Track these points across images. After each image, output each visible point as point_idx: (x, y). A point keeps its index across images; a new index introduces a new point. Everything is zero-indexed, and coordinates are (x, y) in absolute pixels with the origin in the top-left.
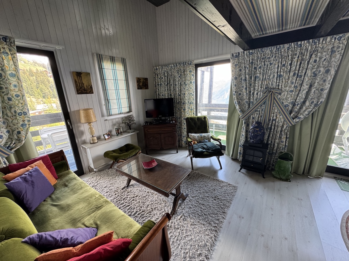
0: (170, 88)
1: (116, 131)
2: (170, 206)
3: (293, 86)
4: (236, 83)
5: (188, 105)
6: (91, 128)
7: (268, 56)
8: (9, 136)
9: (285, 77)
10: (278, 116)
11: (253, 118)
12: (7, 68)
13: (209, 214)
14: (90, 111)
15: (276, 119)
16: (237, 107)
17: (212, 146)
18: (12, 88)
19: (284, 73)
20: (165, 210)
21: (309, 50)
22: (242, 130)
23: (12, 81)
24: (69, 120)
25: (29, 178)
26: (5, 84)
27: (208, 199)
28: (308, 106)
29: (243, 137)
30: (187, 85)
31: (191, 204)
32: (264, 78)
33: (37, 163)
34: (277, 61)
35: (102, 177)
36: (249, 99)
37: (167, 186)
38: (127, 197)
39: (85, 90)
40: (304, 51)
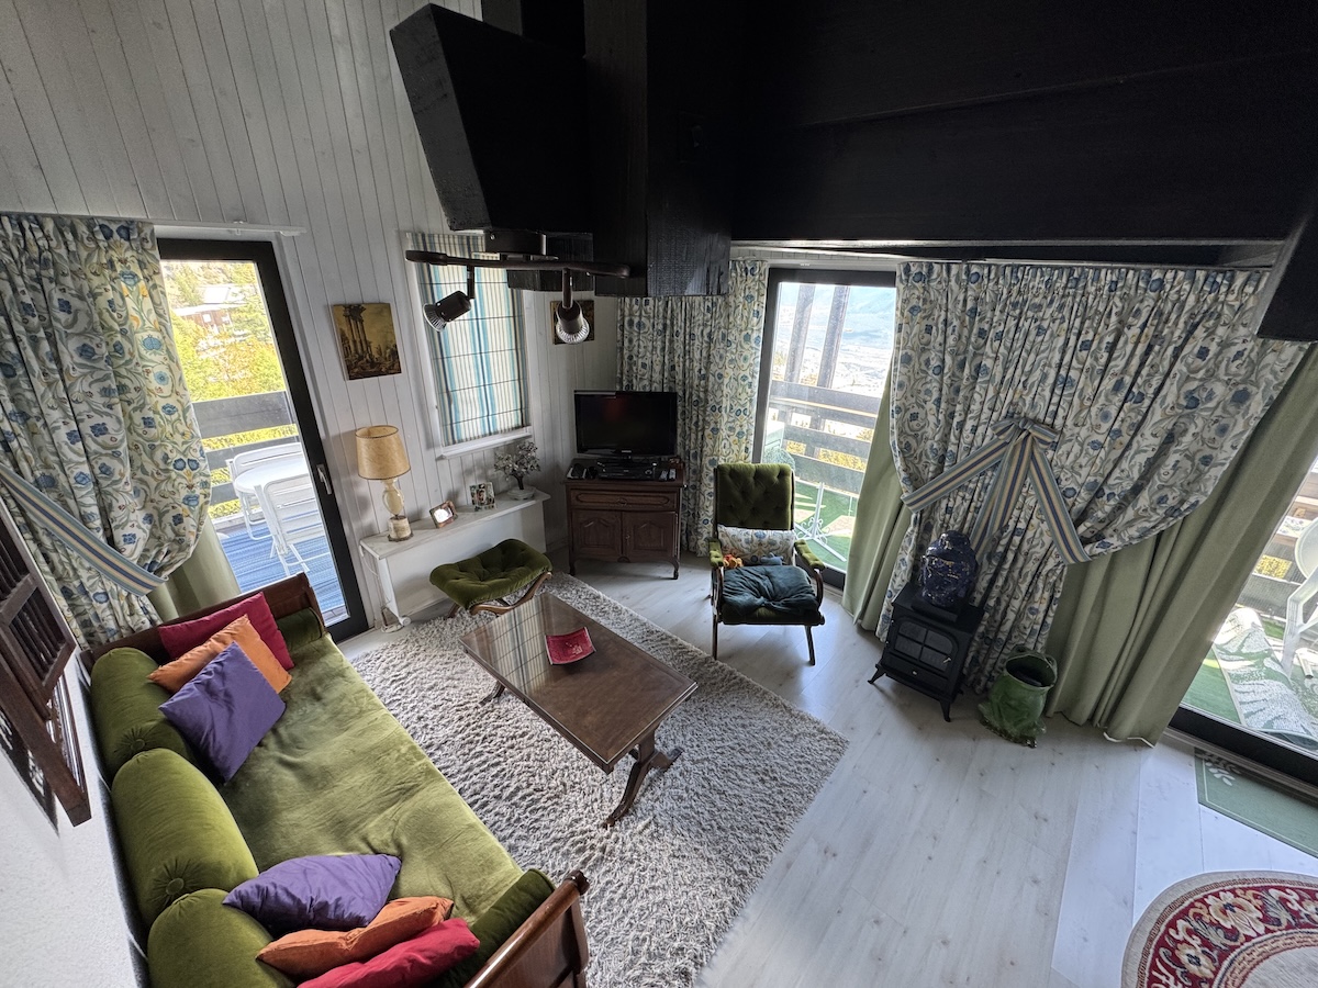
0: (671, 342)
1: (473, 495)
2: (618, 785)
3: (1105, 427)
4: (904, 379)
5: (731, 419)
6: (390, 492)
7: (1037, 300)
8: (151, 530)
9: (1082, 389)
10: (1035, 521)
11: (948, 510)
12: (135, 323)
13: (732, 827)
14: (389, 440)
15: (1027, 528)
16: (898, 463)
17: (790, 588)
18: (154, 384)
19: (1083, 376)
20: (602, 796)
21: (1187, 308)
22: (905, 543)
23: (153, 361)
24: (322, 466)
25: (217, 683)
26: (133, 378)
27: (742, 777)
28: (1145, 510)
29: (903, 568)
30: (734, 346)
31: (685, 784)
32: (1008, 376)
33: (235, 629)
34: (1065, 325)
35: (422, 649)
36: (945, 440)
37: (610, 740)
38: (493, 732)
39: (373, 364)
40: (1170, 305)
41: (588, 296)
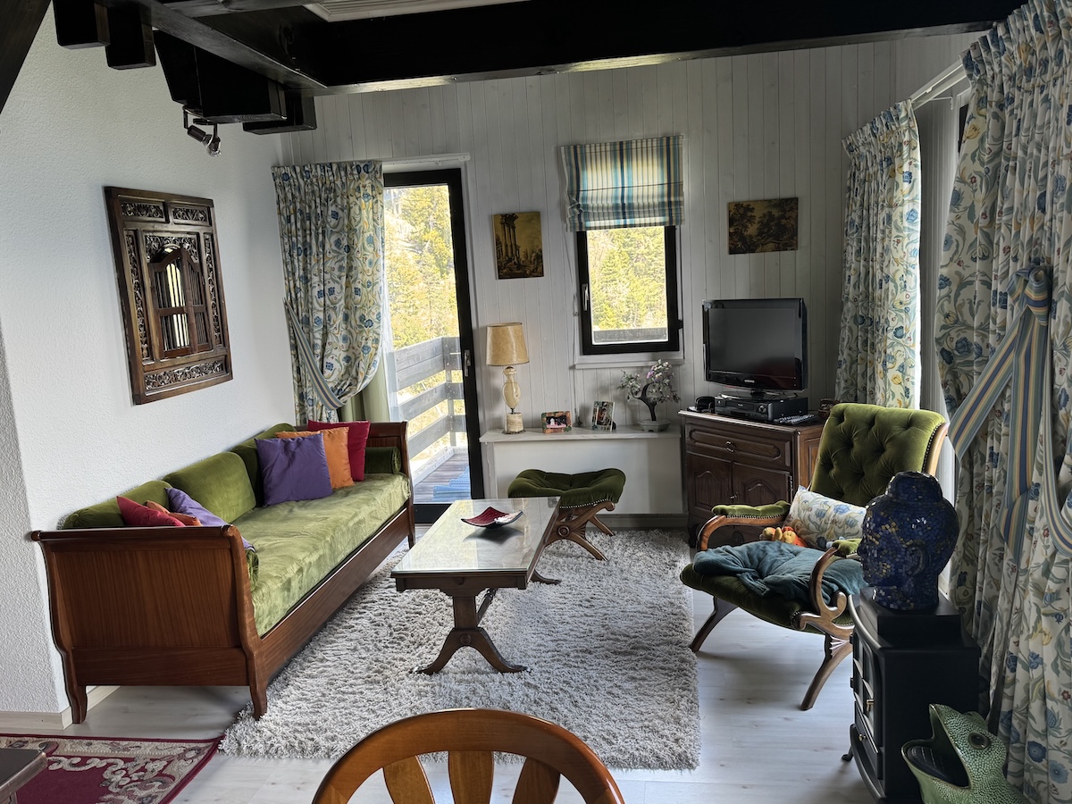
6: (507, 384)
8: (346, 367)
12: (363, 226)
18: (365, 267)
23: (369, 251)
24: (468, 351)
33: (334, 431)
39: (519, 266)
41: (787, 193)
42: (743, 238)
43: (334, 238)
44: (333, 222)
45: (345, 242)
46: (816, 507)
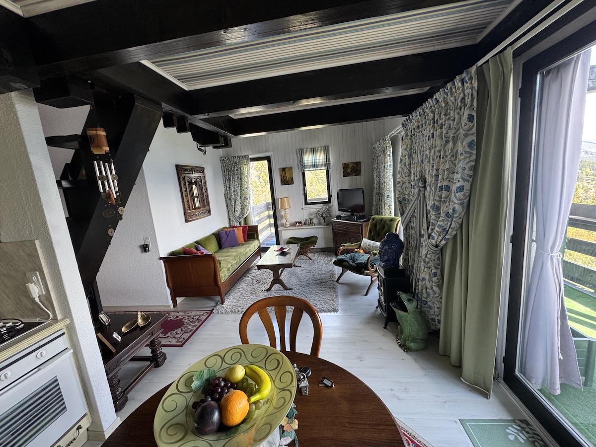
1: (309, 221)
6: (285, 214)
8: (241, 211)
12: (244, 173)
18: (245, 183)
23: (246, 179)
24: (274, 205)
39: (287, 182)
41: (358, 161)
42: (347, 173)
43: (237, 176)
44: (237, 172)
45: (240, 177)
46: (368, 243)
